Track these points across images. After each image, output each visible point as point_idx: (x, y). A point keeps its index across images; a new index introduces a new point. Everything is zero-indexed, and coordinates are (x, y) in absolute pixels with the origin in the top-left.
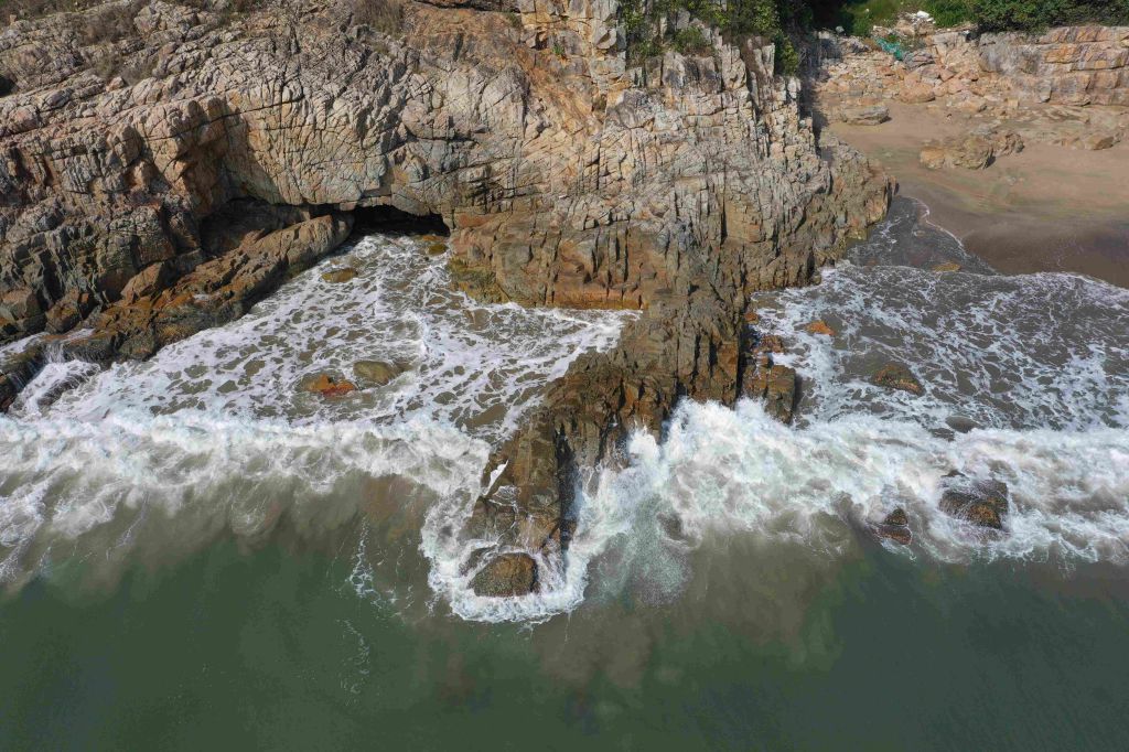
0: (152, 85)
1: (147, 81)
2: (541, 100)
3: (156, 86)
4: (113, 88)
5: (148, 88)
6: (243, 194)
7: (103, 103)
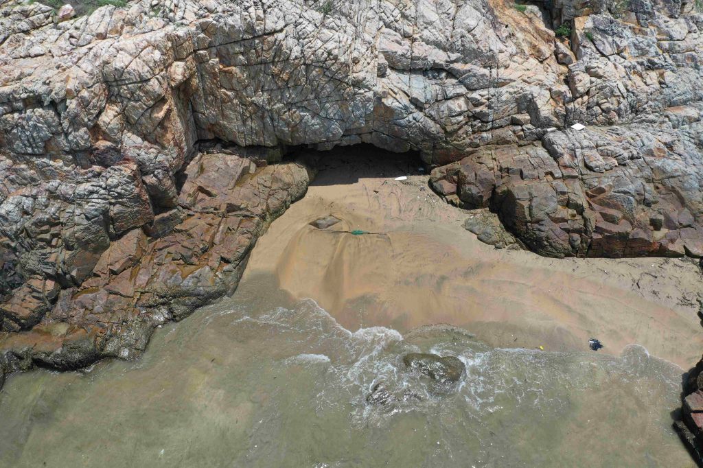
0: (111, 14)
1: (104, 9)
2: (507, 26)
3: (117, 16)
4: (64, 18)
5: (107, 19)
6: (210, 136)
7: (53, 38)
